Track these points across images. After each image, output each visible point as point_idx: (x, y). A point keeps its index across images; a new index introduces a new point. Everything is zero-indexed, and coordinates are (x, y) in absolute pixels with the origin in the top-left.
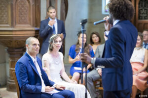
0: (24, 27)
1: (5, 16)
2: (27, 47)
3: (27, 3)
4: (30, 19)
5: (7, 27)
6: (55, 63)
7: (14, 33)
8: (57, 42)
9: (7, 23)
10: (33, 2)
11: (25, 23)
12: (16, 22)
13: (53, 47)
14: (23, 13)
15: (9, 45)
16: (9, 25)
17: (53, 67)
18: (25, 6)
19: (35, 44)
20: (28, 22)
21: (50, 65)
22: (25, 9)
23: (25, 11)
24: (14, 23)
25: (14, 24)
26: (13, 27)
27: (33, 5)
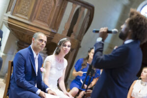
0: (41, 25)
1: (27, 7)
2: (33, 41)
3: (53, 3)
4: (50, 19)
5: (25, 19)
6: (57, 68)
7: (29, 27)
8: (65, 46)
9: (26, 16)
10: (59, 3)
11: (44, 22)
12: (35, 17)
13: (60, 51)
14: (45, 11)
15: (21, 38)
16: (27, 18)
17: (54, 71)
18: (49, 5)
19: (42, 40)
20: (47, 21)
21: (51, 68)
22: (48, 8)
23: (48, 9)
24: (33, 17)
25: (33, 19)
26: (31, 21)
27: (57, 7)
